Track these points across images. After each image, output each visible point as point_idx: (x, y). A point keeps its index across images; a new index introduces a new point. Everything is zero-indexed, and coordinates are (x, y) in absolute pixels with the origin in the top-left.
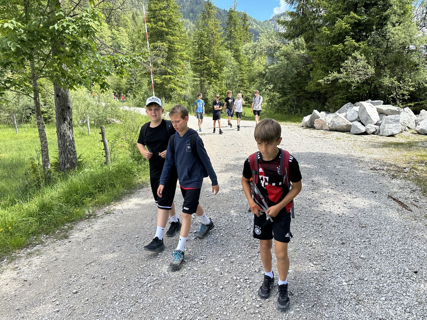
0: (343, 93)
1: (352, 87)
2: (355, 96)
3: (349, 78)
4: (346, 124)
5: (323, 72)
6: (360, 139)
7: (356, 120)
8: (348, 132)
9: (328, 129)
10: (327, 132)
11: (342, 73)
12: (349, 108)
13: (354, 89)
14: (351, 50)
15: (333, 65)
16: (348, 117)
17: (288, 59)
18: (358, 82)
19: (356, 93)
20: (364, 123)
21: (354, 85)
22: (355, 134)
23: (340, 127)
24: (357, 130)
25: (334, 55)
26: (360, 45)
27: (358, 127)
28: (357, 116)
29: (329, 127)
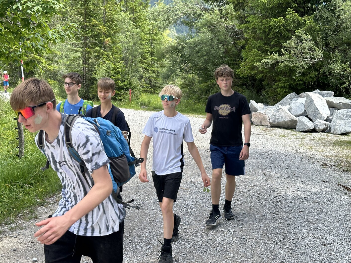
0: (285, 80)
1: (297, 73)
2: (300, 85)
3: (292, 62)
4: (290, 119)
5: (259, 52)
6: (308, 137)
7: (302, 114)
8: (293, 129)
9: (269, 125)
10: (269, 129)
11: (283, 55)
12: (293, 99)
13: (299, 76)
14: (294, 26)
15: (272, 43)
16: (292, 111)
17: (212, 31)
18: (303, 68)
19: (301, 81)
20: (311, 118)
21: (298, 71)
22: (302, 132)
23: (284, 123)
24: (304, 127)
25: (273, 32)
26: (305, 21)
27: (306, 123)
28: (304, 109)
29: (270, 123)
